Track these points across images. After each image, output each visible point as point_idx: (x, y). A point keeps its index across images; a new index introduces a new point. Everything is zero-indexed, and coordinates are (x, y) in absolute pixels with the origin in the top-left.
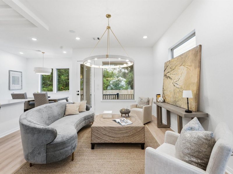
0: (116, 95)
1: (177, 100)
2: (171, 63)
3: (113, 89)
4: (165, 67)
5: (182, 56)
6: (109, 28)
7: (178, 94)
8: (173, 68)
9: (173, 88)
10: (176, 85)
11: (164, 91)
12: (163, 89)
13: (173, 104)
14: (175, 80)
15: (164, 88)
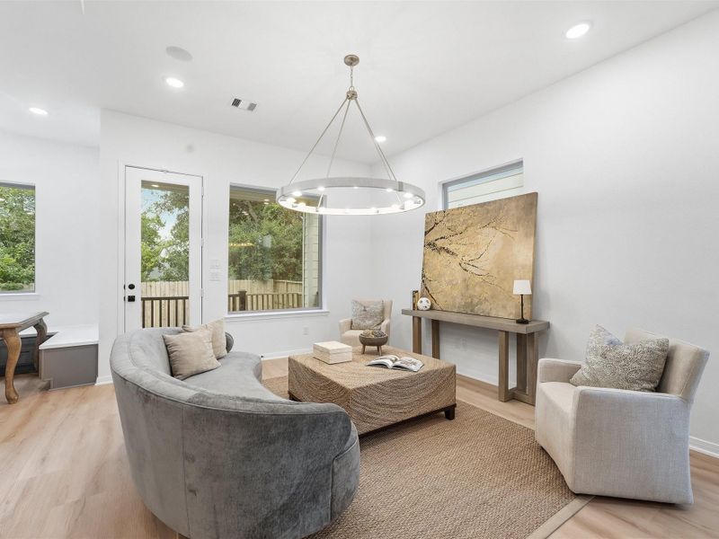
0: (238, 298)
1: (476, 301)
2: (450, 216)
3: (176, 279)
4: (427, 223)
5: (489, 208)
6: (352, 95)
7: (478, 289)
8: (460, 229)
9: (459, 275)
10: (469, 268)
11: (426, 282)
12: (423, 276)
13: (462, 310)
14: (466, 258)
15: (427, 275)
